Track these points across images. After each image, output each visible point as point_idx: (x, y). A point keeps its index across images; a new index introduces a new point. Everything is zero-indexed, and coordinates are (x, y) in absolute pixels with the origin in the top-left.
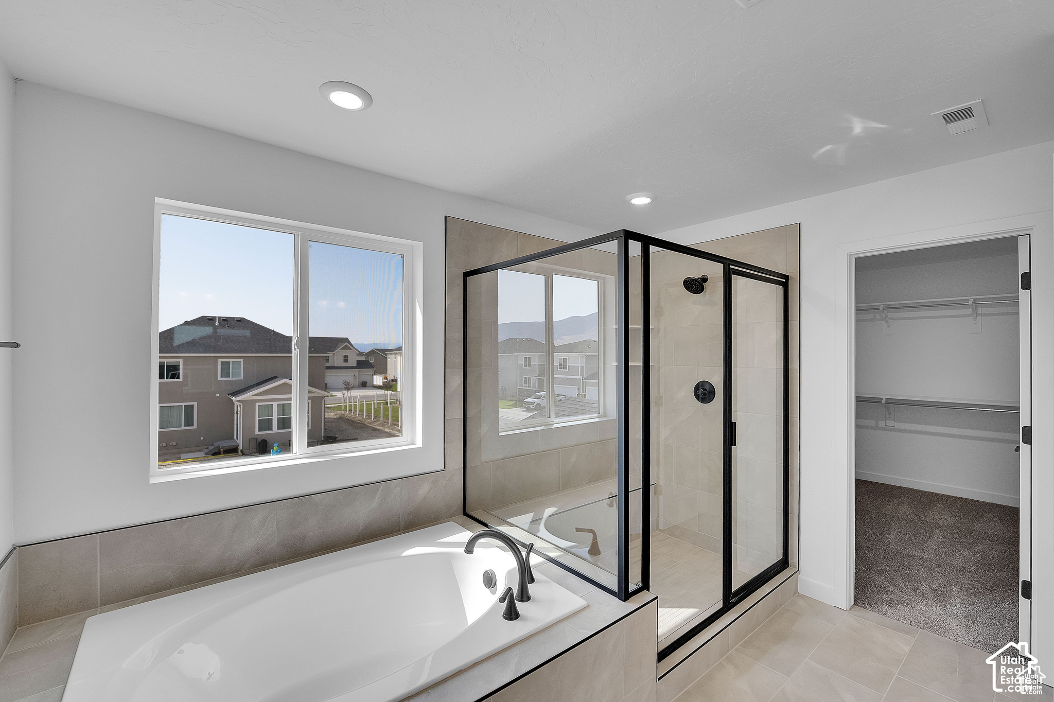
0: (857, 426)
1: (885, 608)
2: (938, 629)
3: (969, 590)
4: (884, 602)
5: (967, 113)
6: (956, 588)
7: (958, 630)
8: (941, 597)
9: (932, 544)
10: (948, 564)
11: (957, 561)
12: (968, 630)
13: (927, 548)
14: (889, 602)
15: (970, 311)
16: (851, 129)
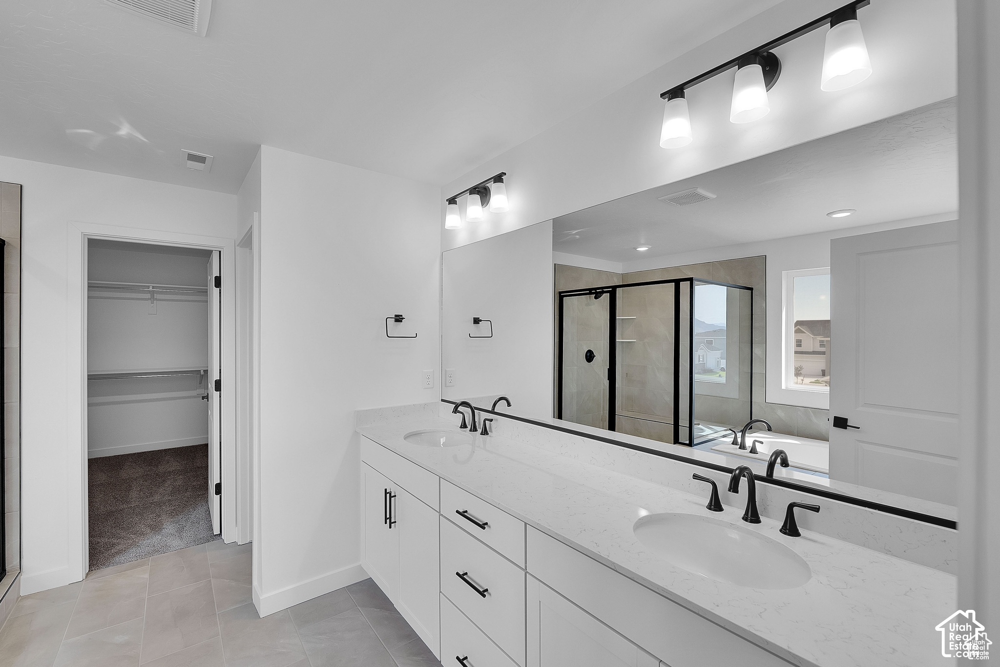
0: (89, 405)
1: (117, 559)
2: (164, 549)
3: (173, 514)
4: (113, 556)
5: (202, 160)
6: (164, 517)
7: (175, 543)
8: (156, 528)
9: (134, 494)
10: (151, 503)
11: (157, 498)
12: (181, 539)
13: (132, 499)
14: (119, 552)
15: (148, 296)
16: (118, 129)
